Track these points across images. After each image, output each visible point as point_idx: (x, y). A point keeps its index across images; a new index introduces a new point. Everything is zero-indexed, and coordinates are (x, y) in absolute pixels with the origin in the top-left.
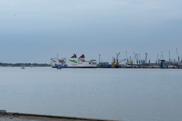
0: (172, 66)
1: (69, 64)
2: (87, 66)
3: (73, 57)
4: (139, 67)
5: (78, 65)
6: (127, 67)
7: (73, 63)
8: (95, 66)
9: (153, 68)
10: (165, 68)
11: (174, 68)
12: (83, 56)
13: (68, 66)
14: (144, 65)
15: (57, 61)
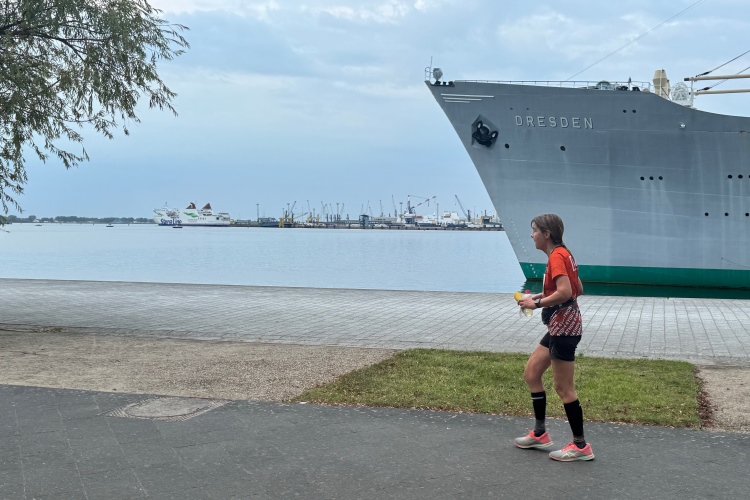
0: (380, 226)
1: (185, 220)
2: (213, 223)
3: (189, 208)
4: (328, 225)
5: (199, 222)
6: (306, 227)
7: (190, 217)
8: (228, 223)
9: (349, 228)
10: (368, 228)
11: (382, 228)
12: (208, 207)
13: (183, 223)
14: (337, 224)
15: (164, 213)
